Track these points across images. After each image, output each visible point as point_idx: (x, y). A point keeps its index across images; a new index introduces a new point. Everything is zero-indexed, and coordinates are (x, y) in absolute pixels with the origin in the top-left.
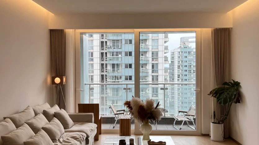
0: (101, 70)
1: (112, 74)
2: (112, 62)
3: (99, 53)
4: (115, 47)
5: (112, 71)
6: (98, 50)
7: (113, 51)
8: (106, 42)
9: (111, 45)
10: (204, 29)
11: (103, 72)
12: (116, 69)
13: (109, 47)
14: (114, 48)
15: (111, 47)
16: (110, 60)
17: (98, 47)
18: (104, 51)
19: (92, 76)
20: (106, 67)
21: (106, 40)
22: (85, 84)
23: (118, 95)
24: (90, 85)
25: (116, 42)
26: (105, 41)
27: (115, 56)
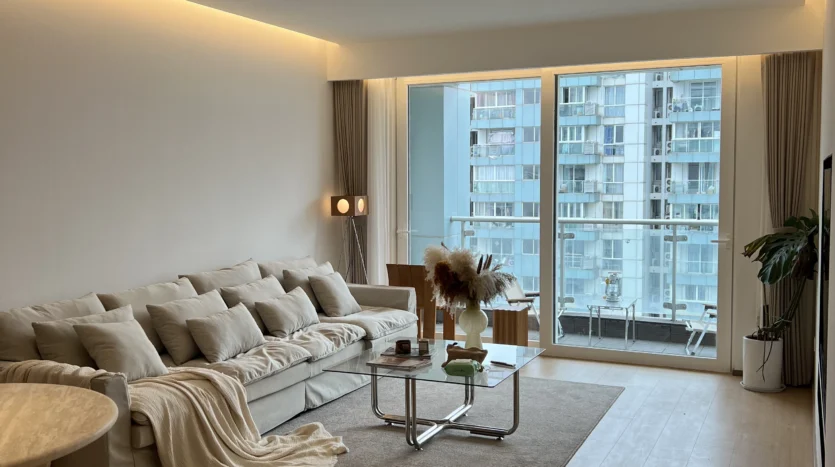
0: (653, 184)
1: (686, 199)
2: (687, 158)
3: (642, 126)
4: (702, 106)
5: (686, 187)
6: (642, 119)
7: (691, 120)
8: (670, 90)
9: (688, 98)
10: (743, 57)
11: (657, 190)
12: (701, 180)
13: (680, 105)
14: (698, 110)
15: (685, 105)
16: (682, 150)
17: (643, 108)
18: (663, 122)
19: (616, 204)
20: (668, 173)
21: (671, 85)
22: (451, 220)
23: (706, 271)
24: (464, 221)
25: (703, 87)
26: (668, 88)
27: (699, 138)
